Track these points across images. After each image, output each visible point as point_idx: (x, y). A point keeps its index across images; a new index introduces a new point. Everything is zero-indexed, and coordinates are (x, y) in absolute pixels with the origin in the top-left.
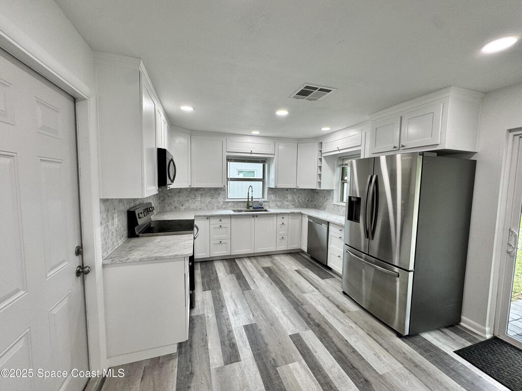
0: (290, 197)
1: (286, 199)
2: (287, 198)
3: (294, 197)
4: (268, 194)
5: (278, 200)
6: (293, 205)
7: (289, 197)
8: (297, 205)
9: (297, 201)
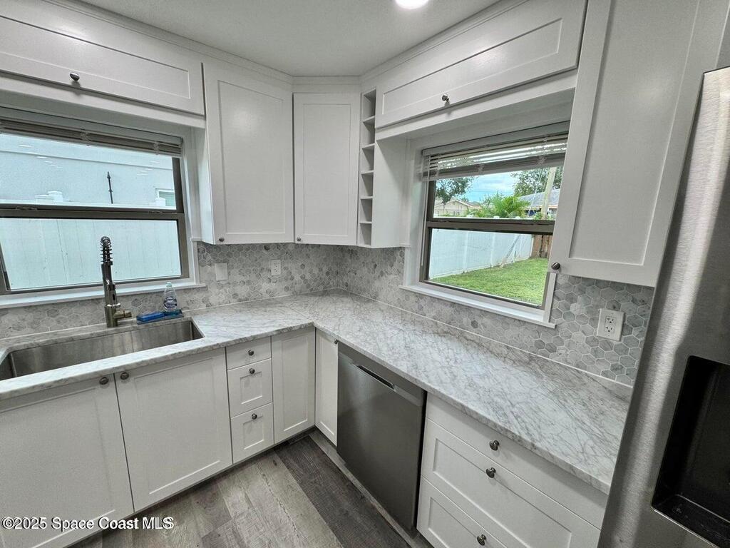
0: (276, 269)
1: (265, 274)
2: (269, 270)
3: (290, 265)
4: (201, 264)
5: (239, 278)
6: (287, 289)
7: (272, 267)
8: (297, 287)
9: (297, 278)
